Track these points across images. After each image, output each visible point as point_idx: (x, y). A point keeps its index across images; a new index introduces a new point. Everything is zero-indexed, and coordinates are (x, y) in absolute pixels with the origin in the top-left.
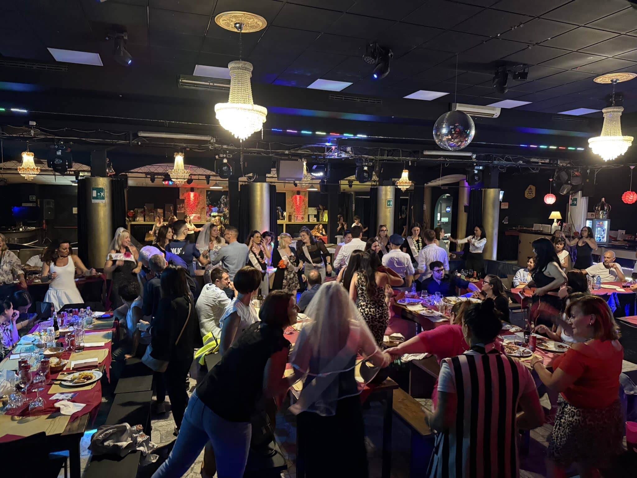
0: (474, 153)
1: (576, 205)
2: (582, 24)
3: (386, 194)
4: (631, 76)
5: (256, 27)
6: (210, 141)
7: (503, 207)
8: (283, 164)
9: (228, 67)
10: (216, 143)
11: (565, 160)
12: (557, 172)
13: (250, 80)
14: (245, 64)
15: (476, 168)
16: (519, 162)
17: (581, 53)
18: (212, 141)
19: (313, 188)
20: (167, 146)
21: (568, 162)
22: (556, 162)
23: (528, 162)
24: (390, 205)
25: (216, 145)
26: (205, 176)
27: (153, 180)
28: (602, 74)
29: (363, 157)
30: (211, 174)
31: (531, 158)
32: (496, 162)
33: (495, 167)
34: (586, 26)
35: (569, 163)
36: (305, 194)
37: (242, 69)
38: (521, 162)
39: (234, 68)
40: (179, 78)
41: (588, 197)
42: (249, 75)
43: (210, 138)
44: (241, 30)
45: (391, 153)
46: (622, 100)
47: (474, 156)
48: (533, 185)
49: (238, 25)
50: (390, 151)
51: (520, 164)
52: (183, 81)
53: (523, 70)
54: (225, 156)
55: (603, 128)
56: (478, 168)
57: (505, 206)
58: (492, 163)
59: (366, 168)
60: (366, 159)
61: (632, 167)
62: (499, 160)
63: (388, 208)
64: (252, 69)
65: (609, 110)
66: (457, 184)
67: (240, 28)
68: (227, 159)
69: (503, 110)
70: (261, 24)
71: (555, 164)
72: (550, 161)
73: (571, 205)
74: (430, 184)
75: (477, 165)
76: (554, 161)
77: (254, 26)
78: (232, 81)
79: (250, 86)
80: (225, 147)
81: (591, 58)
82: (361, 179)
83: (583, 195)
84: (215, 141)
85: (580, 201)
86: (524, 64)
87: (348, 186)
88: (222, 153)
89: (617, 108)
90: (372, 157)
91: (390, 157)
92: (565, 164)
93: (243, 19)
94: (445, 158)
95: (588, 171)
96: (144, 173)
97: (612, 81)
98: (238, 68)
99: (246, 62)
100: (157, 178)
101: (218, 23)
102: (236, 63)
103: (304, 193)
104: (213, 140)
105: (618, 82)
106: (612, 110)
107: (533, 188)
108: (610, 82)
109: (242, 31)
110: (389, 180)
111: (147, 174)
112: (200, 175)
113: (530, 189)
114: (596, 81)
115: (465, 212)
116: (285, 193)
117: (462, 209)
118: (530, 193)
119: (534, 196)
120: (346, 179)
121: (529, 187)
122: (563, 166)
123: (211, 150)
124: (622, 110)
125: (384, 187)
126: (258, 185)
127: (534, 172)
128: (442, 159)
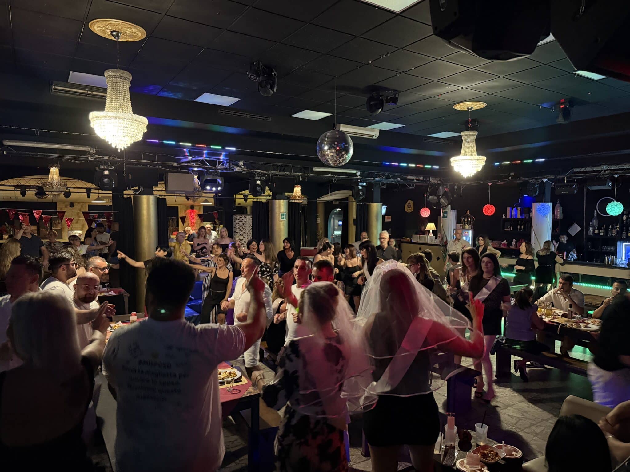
0: (358, 170)
1: (446, 217)
2: (438, 57)
3: (280, 208)
4: (482, 105)
5: (135, 37)
6: (89, 151)
7: (386, 220)
8: (171, 177)
9: (104, 76)
10: (95, 154)
11: (436, 178)
12: (430, 188)
13: (129, 90)
14: (123, 73)
15: (360, 184)
16: (397, 180)
17: (440, 83)
18: (91, 152)
19: (208, 202)
20: (39, 156)
21: (439, 179)
22: (428, 179)
23: (406, 179)
24: (283, 218)
25: (96, 156)
26: (85, 190)
27: (23, 194)
28: (459, 102)
29: (255, 171)
30: (92, 187)
31: (408, 175)
32: (377, 179)
33: (377, 184)
34: (441, 59)
35: (439, 181)
36: (200, 209)
37: (120, 78)
38: (399, 179)
39: (111, 76)
40: (52, 85)
41: (456, 210)
42: (128, 85)
43: (89, 149)
44: (118, 38)
45: (283, 168)
46: (477, 125)
47: (359, 174)
48: (412, 200)
49: (114, 33)
50: (282, 166)
51: (398, 181)
52: (56, 87)
53: (394, 96)
54: (106, 167)
55: (462, 149)
56: (362, 184)
57: (388, 219)
58: (374, 180)
59: (258, 182)
60: (259, 174)
61: (490, 184)
62: (380, 177)
63: (282, 221)
64: (131, 78)
65: (466, 133)
66: (346, 199)
67: (117, 36)
68: (108, 170)
69: (381, 131)
70: (140, 34)
71: (428, 181)
72: (423, 178)
73: (442, 217)
74: (322, 199)
75: (361, 182)
76: (426, 179)
77: (132, 35)
78: (108, 89)
79: (129, 95)
80: (106, 158)
81: (449, 88)
82: (255, 193)
83: (452, 209)
84: (95, 152)
85: (450, 213)
86: (395, 90)
87: (243, 199)
88: (102, 165)
89: (472, 132)
90: (264, 172)
91: (282, 173)
92: (436, 181)
93: (120, 27)
94: (333, 175)
95: (456, 187)
96: (13, 186)
97: (468, 108)
98: (116, 77)
99: (124, 71)
100: (28, 191)
101: (92, 30)
102: (113, 72)
103: (198, 208)
104: (93, 151)
105: (472, 109)
106: (468, 133)
107: (412, 203)
108: (467, 110)
109: (120, 40)
110: (282, 194)
111: (16, 187)
112: (79, 188)
113: (409, 204)
114: (455, 108)
115: (354, 225)
116: (177, 208)
117: (351, 222)
118: (409, 207)
119: (412, 210)
120: (241, 193)
121: (408, 203)
122: (434, 183)
123: (90, 161)
124: (477, 134)
125: (277, 201)
126: (144, 198)
127: (411, 188)
128: (330, 175)
